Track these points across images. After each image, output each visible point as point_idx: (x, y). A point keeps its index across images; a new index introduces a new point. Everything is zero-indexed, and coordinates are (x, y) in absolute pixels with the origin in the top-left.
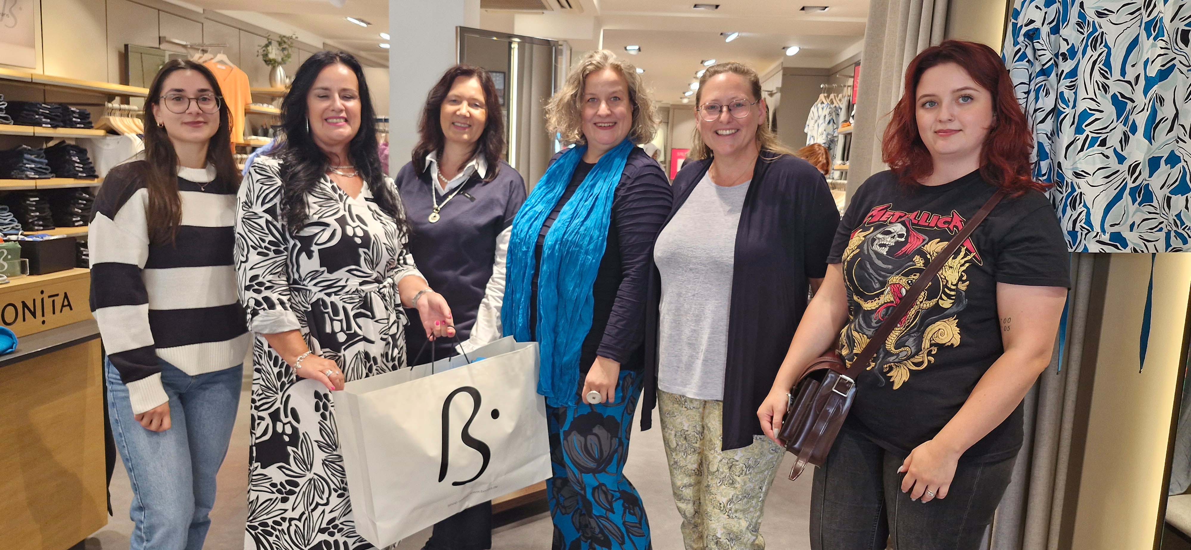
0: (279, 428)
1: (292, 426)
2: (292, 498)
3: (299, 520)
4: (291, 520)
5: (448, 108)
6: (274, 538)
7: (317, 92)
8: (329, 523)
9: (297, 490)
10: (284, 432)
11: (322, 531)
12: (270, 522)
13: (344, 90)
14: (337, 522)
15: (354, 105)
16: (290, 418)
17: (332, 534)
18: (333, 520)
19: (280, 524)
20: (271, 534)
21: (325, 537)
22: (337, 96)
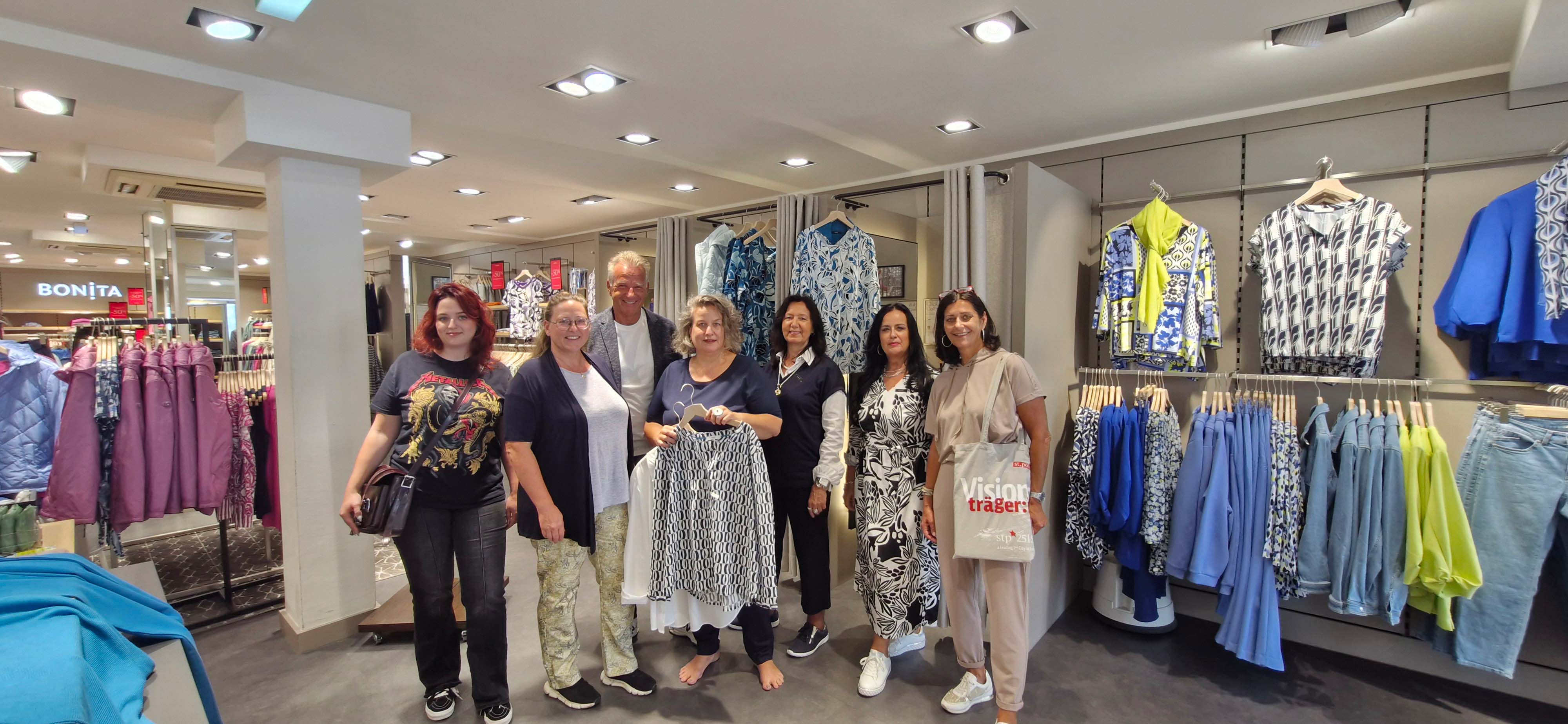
0: (894, 536)
1: (903, 533)
2: (902, 576)
3: (906, 588)
4: (902, 589)
5: (786, 323)
6: (891, 604)
7: (883, 328)
8: (921, 586)
9: (904, 571)
10: (897, 538)
11: (918, 591)
12: (888, 595)
13: (897, 325)
14: (925, 586)
15: (904, 334)
16: (902, 529)
17: (923, 593)
18: (923, 584)
19: (894, 594)
20: (889, 602)
21: (919, 594)
22: (893, 328)
